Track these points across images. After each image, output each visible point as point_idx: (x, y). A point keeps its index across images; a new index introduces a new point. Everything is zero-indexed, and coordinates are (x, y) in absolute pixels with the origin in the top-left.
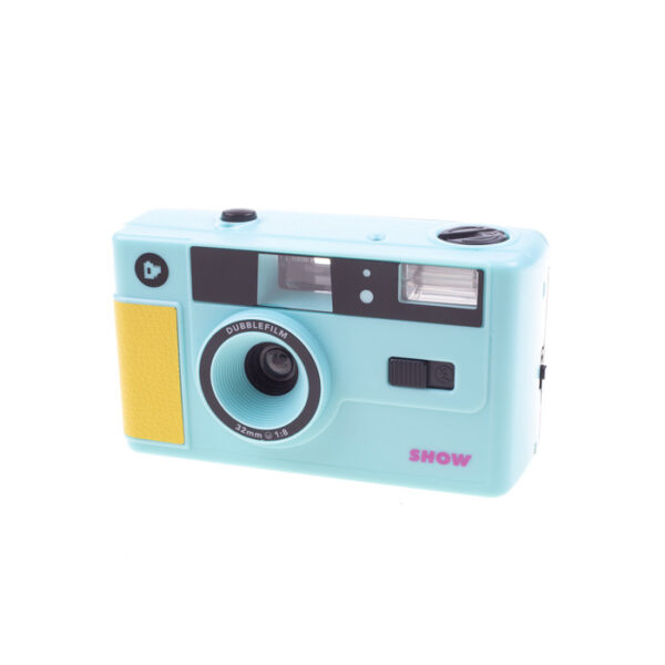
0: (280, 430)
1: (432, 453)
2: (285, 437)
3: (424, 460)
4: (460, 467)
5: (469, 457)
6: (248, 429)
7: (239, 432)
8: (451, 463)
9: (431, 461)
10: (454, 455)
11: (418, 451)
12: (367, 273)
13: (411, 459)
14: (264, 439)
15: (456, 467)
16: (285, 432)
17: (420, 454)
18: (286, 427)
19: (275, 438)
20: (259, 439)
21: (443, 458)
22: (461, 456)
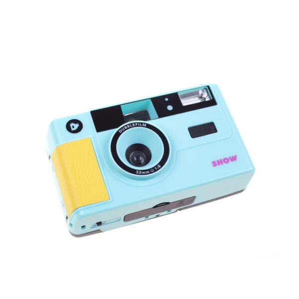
0: (156, 166)
1: (221, 160)
2: (160, 168)
3: (219, 164)
4: (234, 162)
5: (236, 156)
6: (142, 171)
7: (138, 174)
8: (230, 161)
9: (222, 164)
10: (230, 158)
11: (215, 162)
12: (167, 99)
13: (214, 166)
14: (151, 173)
15: (233, 162)
16: (159, 166)
17: (216, 162)
18: (159, 164)
19: (155, 171)
20: (148, 174)
21: (226, 161)
22: (233, 157)
